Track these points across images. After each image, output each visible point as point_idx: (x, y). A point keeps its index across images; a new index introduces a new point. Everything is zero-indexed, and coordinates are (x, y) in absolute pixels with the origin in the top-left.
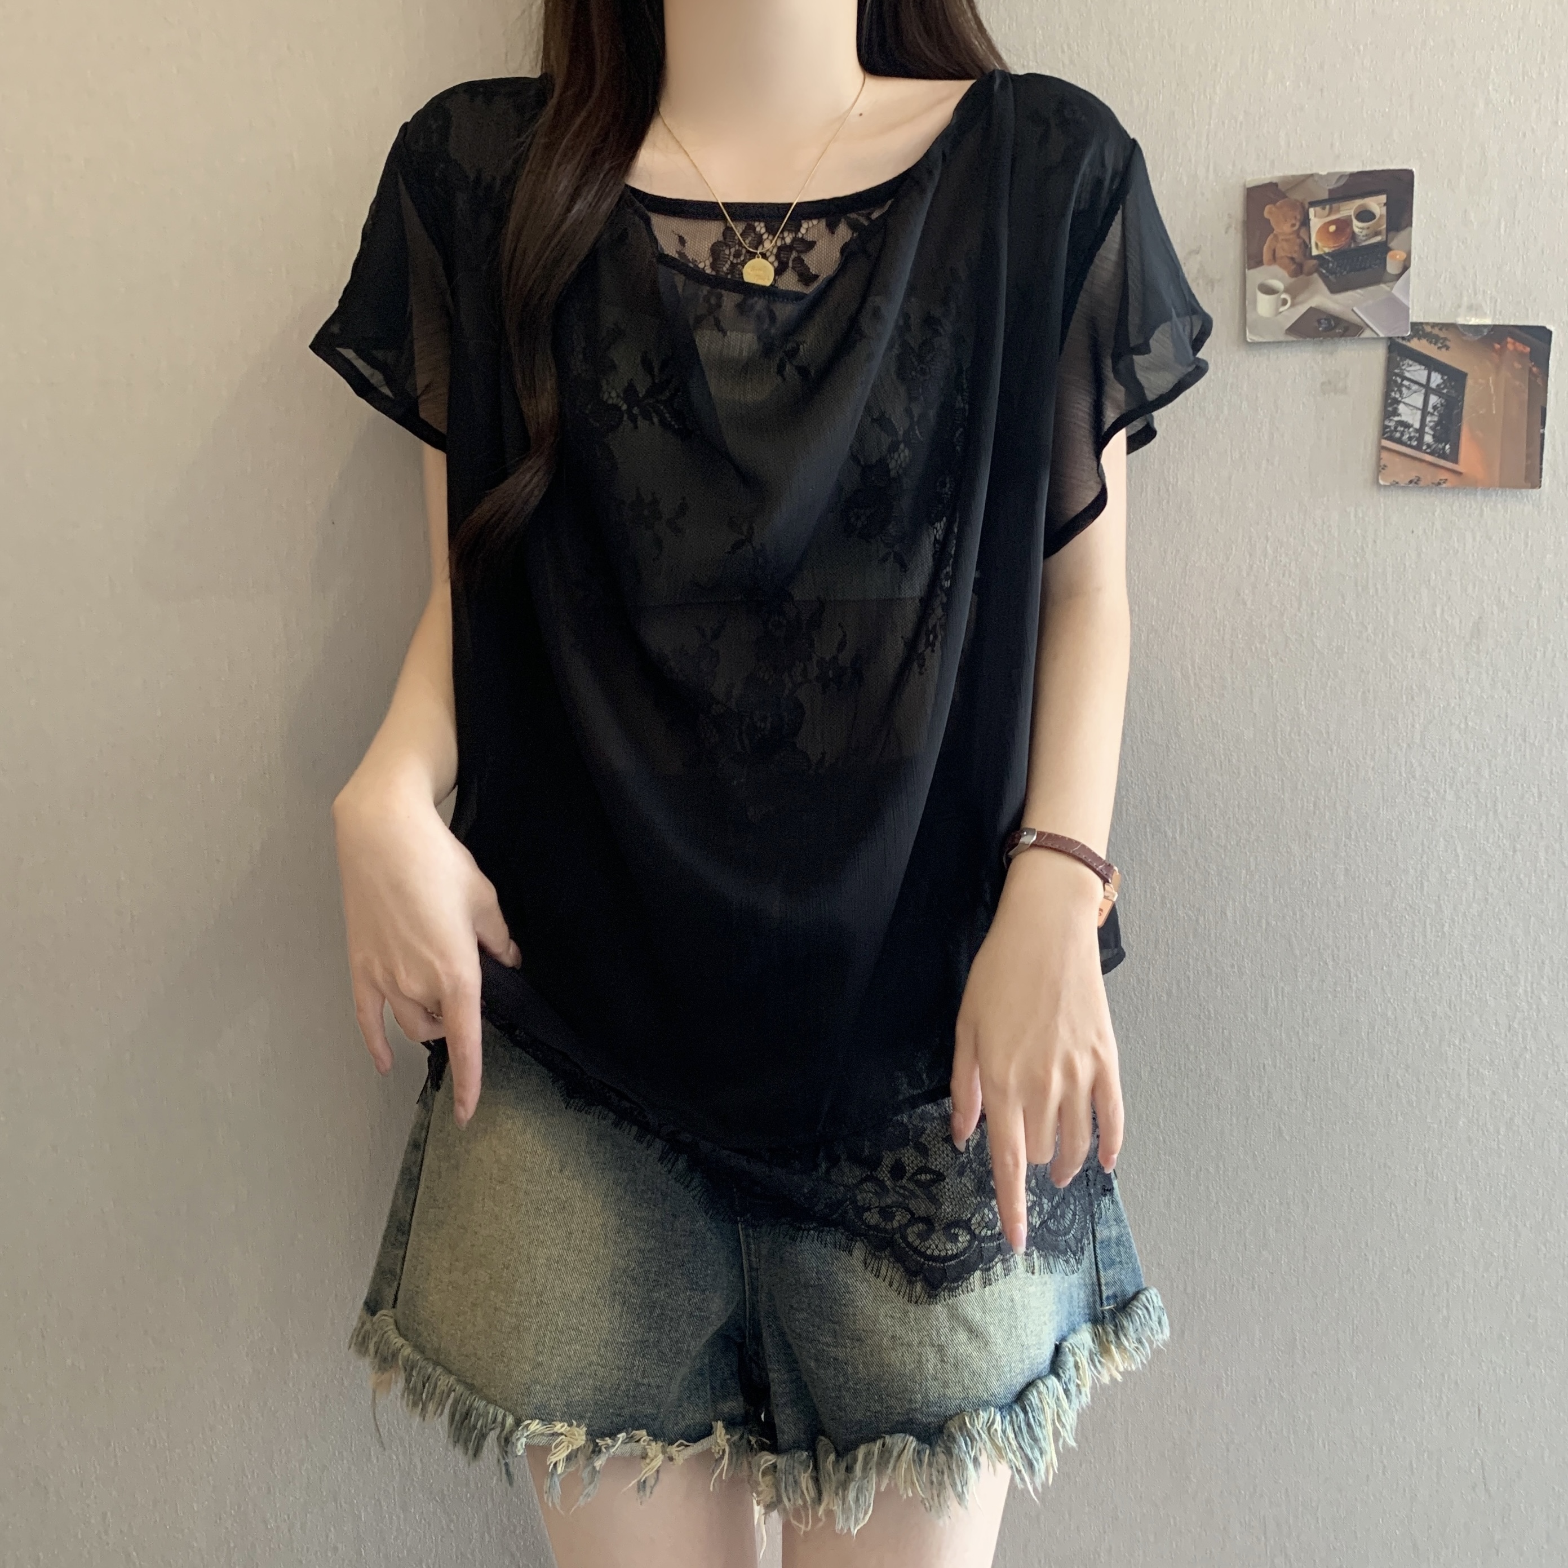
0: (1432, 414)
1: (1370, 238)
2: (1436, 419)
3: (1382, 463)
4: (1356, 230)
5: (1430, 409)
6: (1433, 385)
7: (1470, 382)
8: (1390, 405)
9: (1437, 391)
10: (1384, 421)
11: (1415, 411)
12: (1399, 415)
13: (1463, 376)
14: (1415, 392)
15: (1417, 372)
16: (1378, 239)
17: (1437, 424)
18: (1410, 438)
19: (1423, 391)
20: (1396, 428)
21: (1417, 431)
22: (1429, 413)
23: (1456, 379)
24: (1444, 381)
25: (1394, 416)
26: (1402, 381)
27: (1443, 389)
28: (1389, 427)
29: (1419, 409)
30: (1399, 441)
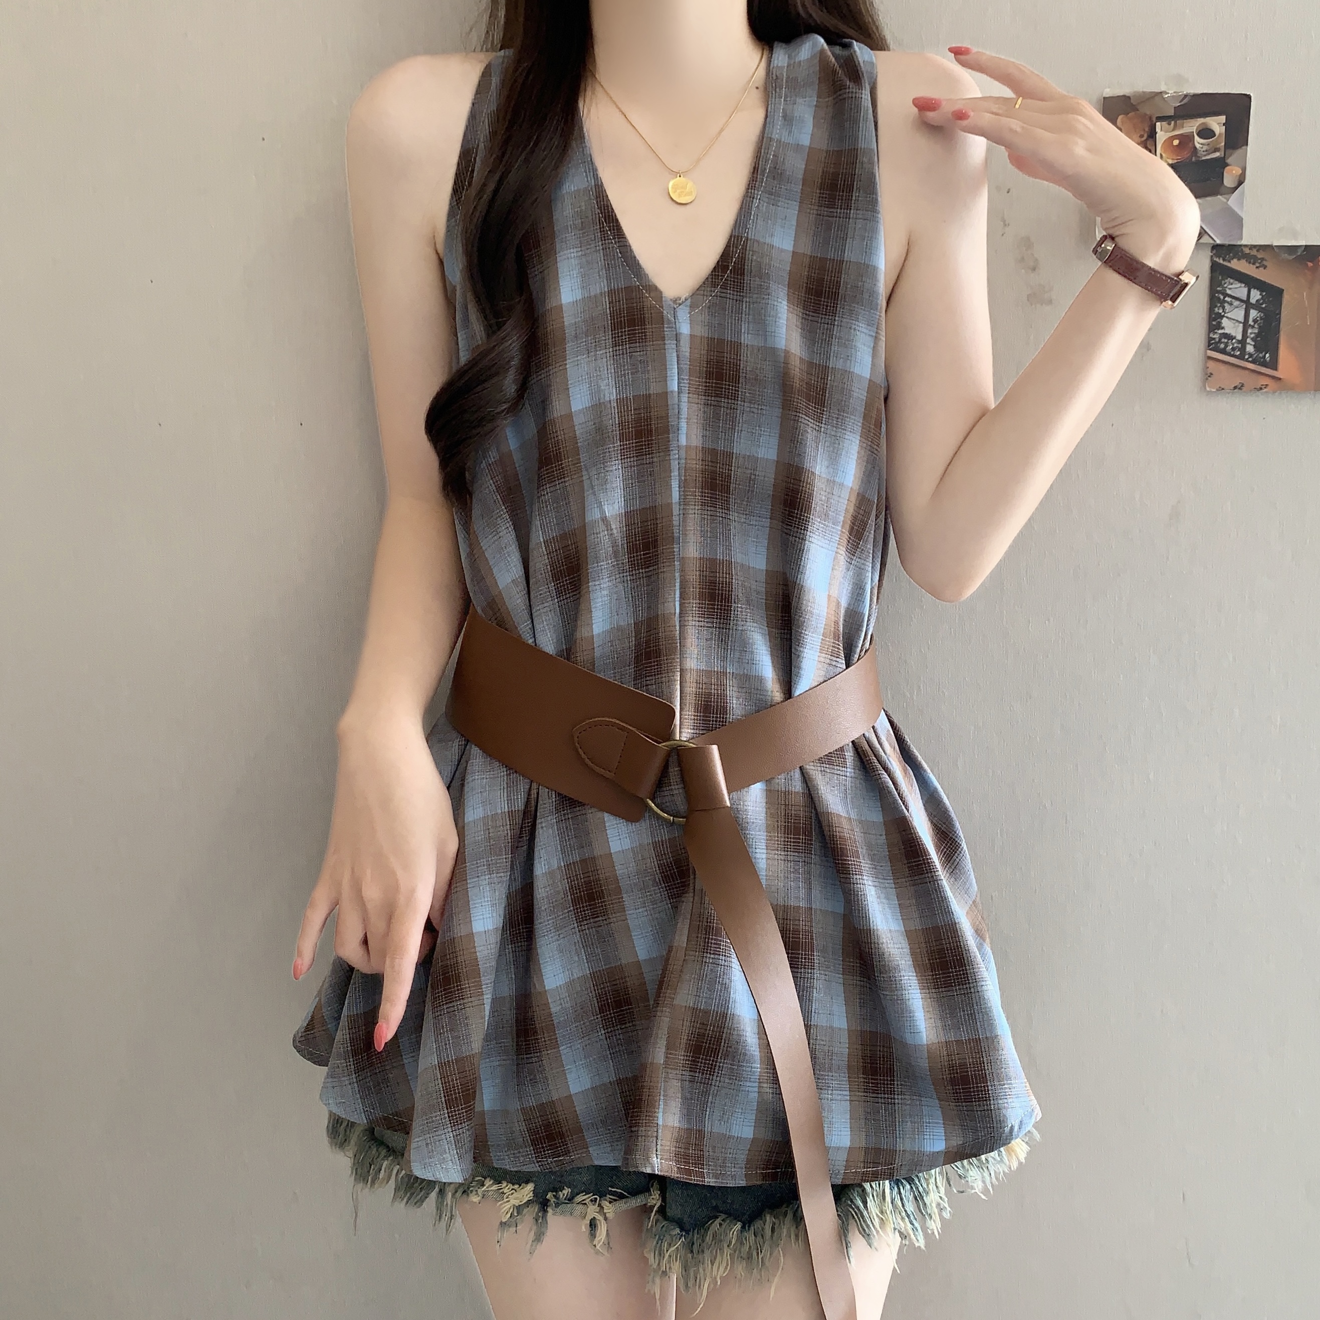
0: (1253, 327)
1: (1209, 154)
2: (1256, 331)
3: (1209, 371)
4: (1198, 146)
5: (1251, 323)
6: (1253, 301)
7: (1286, 297)
8: (1214, 320)
9: (1257, 306)
10: (1209, 335)
11: (1237, 324)
12: (1223, 328)
13: (1281, 291)
14: (1237, 307)
15: (1238, 290)
16: (1217, 154)
17: (1257, 335)
18: (1233, 349)
19: (1244, 306)
20: (1220, 340)
21: (1239, 342)
22: (1250, 325)
23: (1273, 294)
24: (1263, 296)
25: (1218, 329)
26: (1224, 298)
27: (1262, 304)
28: (1214, 339)
29: (1241, 322)
30: (1223, 352)
